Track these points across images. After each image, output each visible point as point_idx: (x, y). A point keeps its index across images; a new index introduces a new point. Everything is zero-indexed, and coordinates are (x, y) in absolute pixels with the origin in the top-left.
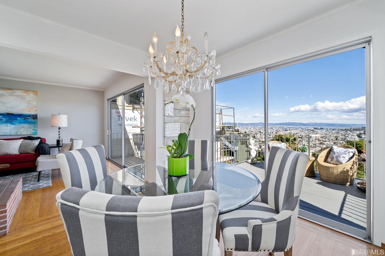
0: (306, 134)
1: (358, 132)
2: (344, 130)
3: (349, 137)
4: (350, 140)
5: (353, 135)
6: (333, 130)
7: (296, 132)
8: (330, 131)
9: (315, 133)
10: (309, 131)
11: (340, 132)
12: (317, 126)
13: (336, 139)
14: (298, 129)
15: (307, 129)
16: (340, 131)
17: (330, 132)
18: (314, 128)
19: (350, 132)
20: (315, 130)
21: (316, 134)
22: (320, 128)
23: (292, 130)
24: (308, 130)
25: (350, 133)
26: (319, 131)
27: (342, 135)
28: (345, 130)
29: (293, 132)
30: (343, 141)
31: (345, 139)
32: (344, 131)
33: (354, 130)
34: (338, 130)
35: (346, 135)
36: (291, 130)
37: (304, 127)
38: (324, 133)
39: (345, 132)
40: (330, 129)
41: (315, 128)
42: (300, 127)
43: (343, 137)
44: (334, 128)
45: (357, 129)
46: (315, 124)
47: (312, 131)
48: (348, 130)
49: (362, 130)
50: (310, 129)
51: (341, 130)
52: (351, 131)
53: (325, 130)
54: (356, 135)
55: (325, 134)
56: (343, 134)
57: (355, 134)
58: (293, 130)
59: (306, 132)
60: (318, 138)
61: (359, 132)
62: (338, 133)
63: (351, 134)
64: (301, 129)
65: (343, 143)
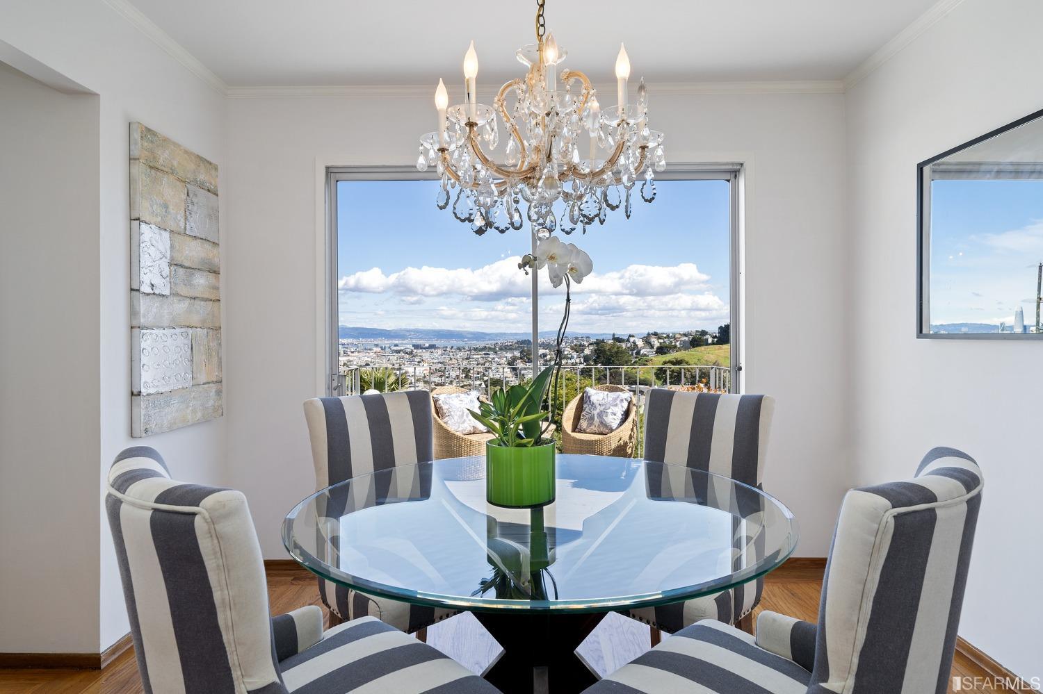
0: (393, 365)
1: (509, 355)
2: (481, 350)
3: (493, 368)
4: (495, 376)
5: (500, 363)
6: (459, 349)
7: (366, 358)
8: (451, 354)
9: (417, 360)
10: (402, 354)
11: (474, 356)
12: (421, 338)
13: (465, 377)
14: (370, 349)
15: (396, 348)
16: (473, 352)
17: (452, 357)
18: (413, 346)
19: (495, 356)
20: (415, 351)
21: (419, 362)
22: (427, 345)
23: (353, 352)
24: (398, 352)
25: (494, 359)
26: (426, 355)
27: (478, 365)
28: (484, 348)
29: (355, 358)
30: (480, 379)
31: (484, 375)
32: (481, 353)
33: (501, 349)
34: (470, 350)
35: (487, 365)
36: (349, 353)
37: (386, 343)
38: (437, 361)
39: (485, 354)
40: (452, 347)
41: (417, 347)
42: (376, 342)
43: (481, 370)
44: (460, 344)
45: (508, 346)
46: (417, 331)
47: (407, 356)
48: (490, 349)
49: (516, 349)
50: (402, 348)
51: (475, 349)
52: (496, 353)
53: (440, 352)
54: (506, 363)
55: (441, 363)
56: (481, 361)
57: (503, 361)
58: (356, 354)
59: (394, 358)
60: (425, 377)
61: (511, 355)
62: (470, 358)
63: (496, 359)
64: (378, 349)
65: (480, 385)
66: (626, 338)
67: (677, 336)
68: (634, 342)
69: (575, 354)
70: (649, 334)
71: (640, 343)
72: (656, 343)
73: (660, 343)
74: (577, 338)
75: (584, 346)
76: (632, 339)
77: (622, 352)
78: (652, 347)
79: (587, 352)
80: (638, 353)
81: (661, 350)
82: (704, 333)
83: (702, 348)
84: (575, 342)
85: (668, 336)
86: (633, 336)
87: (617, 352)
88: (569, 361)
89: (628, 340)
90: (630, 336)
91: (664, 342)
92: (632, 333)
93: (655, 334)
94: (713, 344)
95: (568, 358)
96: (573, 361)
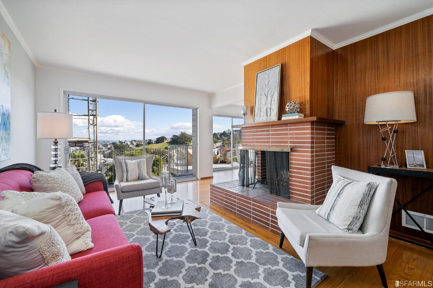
66: (124, 142)
67: (142, 141)
68: (127, 143)
69: (104, 148)
70: (132, 140)
71: (129, 143)
72: (135, 144)
73: (136, 143)
74: (104, 142)
75: (108, 144)
76: (126, 142)
77: (124, 146)
78: (133, 145)
79: (109, 146)
80: (128, 147)
81: (137, 146)
82: (150, 140)
83: (152, 145)
84: (103, 143)
85: (139, 141)
86: (126, 141)
87: (122, 147)
88: (102, 150)
89: (125, 142)
90: (125, 141)
91: (137, 143)
92: (126, 140)
93: (134, 140)
94: (155, 143)
95: (101, 149)
96: (103, 150)
